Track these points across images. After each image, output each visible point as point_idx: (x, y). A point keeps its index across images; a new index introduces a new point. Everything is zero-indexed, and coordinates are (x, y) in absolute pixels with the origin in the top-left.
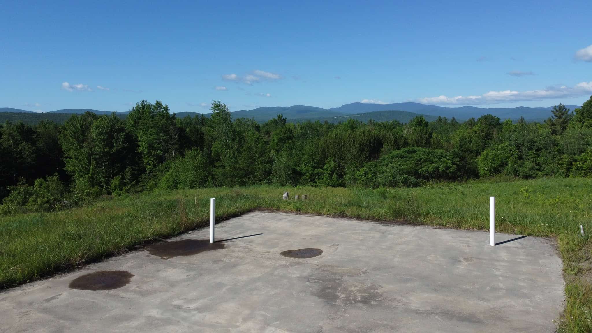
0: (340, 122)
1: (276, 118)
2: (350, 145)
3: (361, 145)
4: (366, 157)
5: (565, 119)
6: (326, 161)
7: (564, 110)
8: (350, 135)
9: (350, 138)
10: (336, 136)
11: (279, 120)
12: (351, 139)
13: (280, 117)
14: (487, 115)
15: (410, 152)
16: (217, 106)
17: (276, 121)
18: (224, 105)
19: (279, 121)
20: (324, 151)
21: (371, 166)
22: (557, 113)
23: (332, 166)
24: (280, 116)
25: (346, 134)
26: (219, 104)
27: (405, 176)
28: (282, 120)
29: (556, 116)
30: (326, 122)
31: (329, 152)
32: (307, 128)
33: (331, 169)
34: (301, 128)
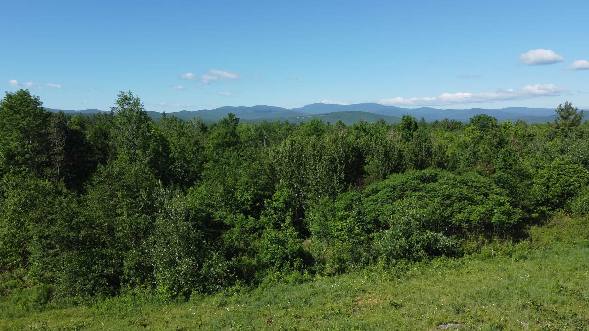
0: (302, 122)
1: (227, 117)
2: (315, 160)
3: (332, 162)
4: (341, 182)
5: (573, 120)
6: (277, 186)
7: (571, 109)
8: (314, 144)
9: (314, 150)
10: (292, 146)
11: (230, 119)
12: (315, 152)
13: (231, 116)
14: (481, 115)
15: (425, 180)
16: (125, 100)
17: (227, 120)
18: (138, 97)
19: (230, 121)
20: (273, 169)
21: (352, 200)
22: (563, 113)
23: (286, 194)
24: (231, 114)
25: (308, 142)
26: (128, 96)
27: (430, 234)
28: (234, 120)
29: (562, 117)
30: (287, 123)
31: (281, 171)
32: (263, 129)
33: (285, 200)
34: (256, 129)
